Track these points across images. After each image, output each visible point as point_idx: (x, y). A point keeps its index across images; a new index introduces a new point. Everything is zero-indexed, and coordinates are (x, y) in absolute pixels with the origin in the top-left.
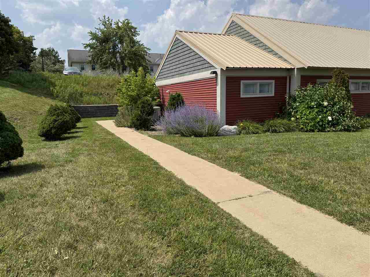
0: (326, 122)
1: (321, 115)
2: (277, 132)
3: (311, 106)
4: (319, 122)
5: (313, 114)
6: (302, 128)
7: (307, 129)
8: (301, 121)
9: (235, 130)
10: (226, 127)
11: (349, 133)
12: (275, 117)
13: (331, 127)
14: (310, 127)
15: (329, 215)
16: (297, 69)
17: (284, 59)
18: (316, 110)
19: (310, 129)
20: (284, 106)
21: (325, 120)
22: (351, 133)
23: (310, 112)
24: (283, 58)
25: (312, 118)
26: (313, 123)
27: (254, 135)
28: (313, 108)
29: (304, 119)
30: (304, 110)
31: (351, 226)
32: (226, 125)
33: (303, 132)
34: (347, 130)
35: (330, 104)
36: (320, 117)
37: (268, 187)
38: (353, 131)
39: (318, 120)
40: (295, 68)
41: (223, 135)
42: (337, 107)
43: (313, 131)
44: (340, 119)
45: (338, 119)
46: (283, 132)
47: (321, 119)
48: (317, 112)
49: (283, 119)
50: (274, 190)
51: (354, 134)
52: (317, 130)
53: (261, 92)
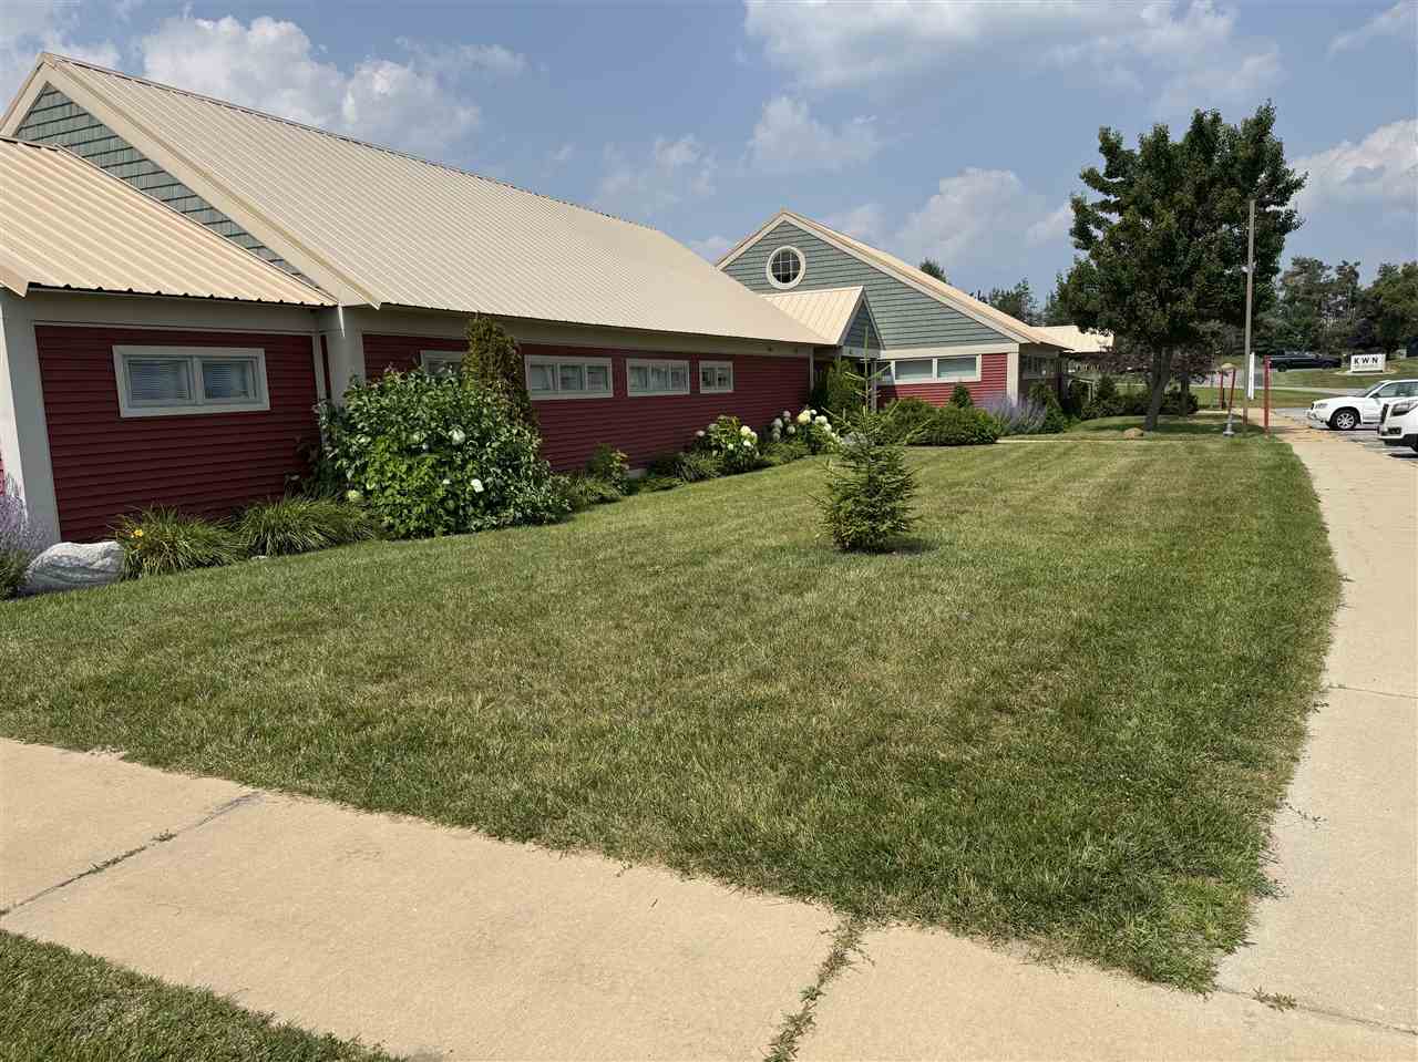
0: (468, 497)
1: (448, 473)
2: (298, 552)
3: (409, 446)
4: (443, 500)
5: (422, 473)
6: (391, 527)
7: (409, 530)
8: (384, 500)
9: (108, 559)
10: (63, 550)
11: (538, 528)
12: (282, 493)
13: (484, 514)
14: (417, 520)
15: (463, 825)
16: (345, 308)
17: (294, 268)
18: (430, 459)
19: (416, 528)
20: (313, 448)
21: (464, 492)
22: (547, 529)
23: (410, 468)
24: (287, 263)
25: (420, 488)
26: (424, 506)
27: (200, 571)
28: (418, 451)
29: (392, 495)
30: (390, 460)
31: (528, 843)
32: (64, 540)
33: (394, 540)
34: (534, 519)
35: (472, 438)
36: (446, 482)
37: (244, 780)
38: (551, 522)
39: (441, 492)
40: (336, 306)
41: (48, 589)
42: (494, 445)
43: (429, 533)
44: (509, 485)
45: (501, 487)
46: (322, 547)
47: (449, 488)
48: (432, 467)
49: (317, 498)
50: (268, 785)
51: (553, 530)
52: (440, 528)
53: (211, 393)
